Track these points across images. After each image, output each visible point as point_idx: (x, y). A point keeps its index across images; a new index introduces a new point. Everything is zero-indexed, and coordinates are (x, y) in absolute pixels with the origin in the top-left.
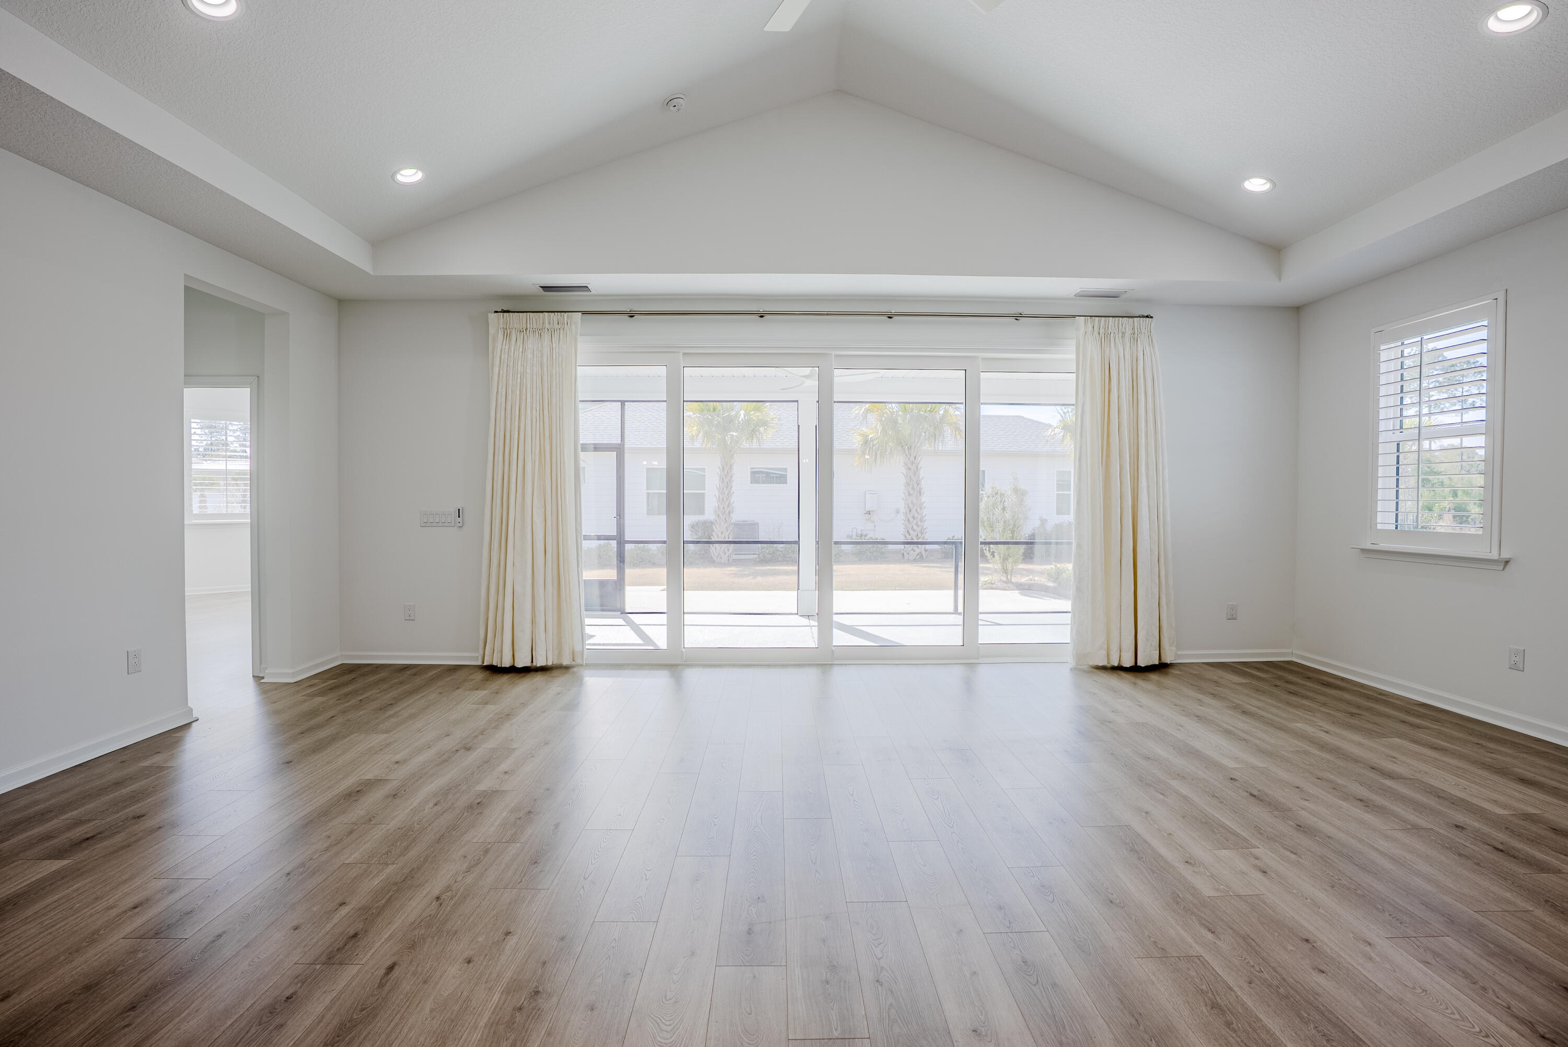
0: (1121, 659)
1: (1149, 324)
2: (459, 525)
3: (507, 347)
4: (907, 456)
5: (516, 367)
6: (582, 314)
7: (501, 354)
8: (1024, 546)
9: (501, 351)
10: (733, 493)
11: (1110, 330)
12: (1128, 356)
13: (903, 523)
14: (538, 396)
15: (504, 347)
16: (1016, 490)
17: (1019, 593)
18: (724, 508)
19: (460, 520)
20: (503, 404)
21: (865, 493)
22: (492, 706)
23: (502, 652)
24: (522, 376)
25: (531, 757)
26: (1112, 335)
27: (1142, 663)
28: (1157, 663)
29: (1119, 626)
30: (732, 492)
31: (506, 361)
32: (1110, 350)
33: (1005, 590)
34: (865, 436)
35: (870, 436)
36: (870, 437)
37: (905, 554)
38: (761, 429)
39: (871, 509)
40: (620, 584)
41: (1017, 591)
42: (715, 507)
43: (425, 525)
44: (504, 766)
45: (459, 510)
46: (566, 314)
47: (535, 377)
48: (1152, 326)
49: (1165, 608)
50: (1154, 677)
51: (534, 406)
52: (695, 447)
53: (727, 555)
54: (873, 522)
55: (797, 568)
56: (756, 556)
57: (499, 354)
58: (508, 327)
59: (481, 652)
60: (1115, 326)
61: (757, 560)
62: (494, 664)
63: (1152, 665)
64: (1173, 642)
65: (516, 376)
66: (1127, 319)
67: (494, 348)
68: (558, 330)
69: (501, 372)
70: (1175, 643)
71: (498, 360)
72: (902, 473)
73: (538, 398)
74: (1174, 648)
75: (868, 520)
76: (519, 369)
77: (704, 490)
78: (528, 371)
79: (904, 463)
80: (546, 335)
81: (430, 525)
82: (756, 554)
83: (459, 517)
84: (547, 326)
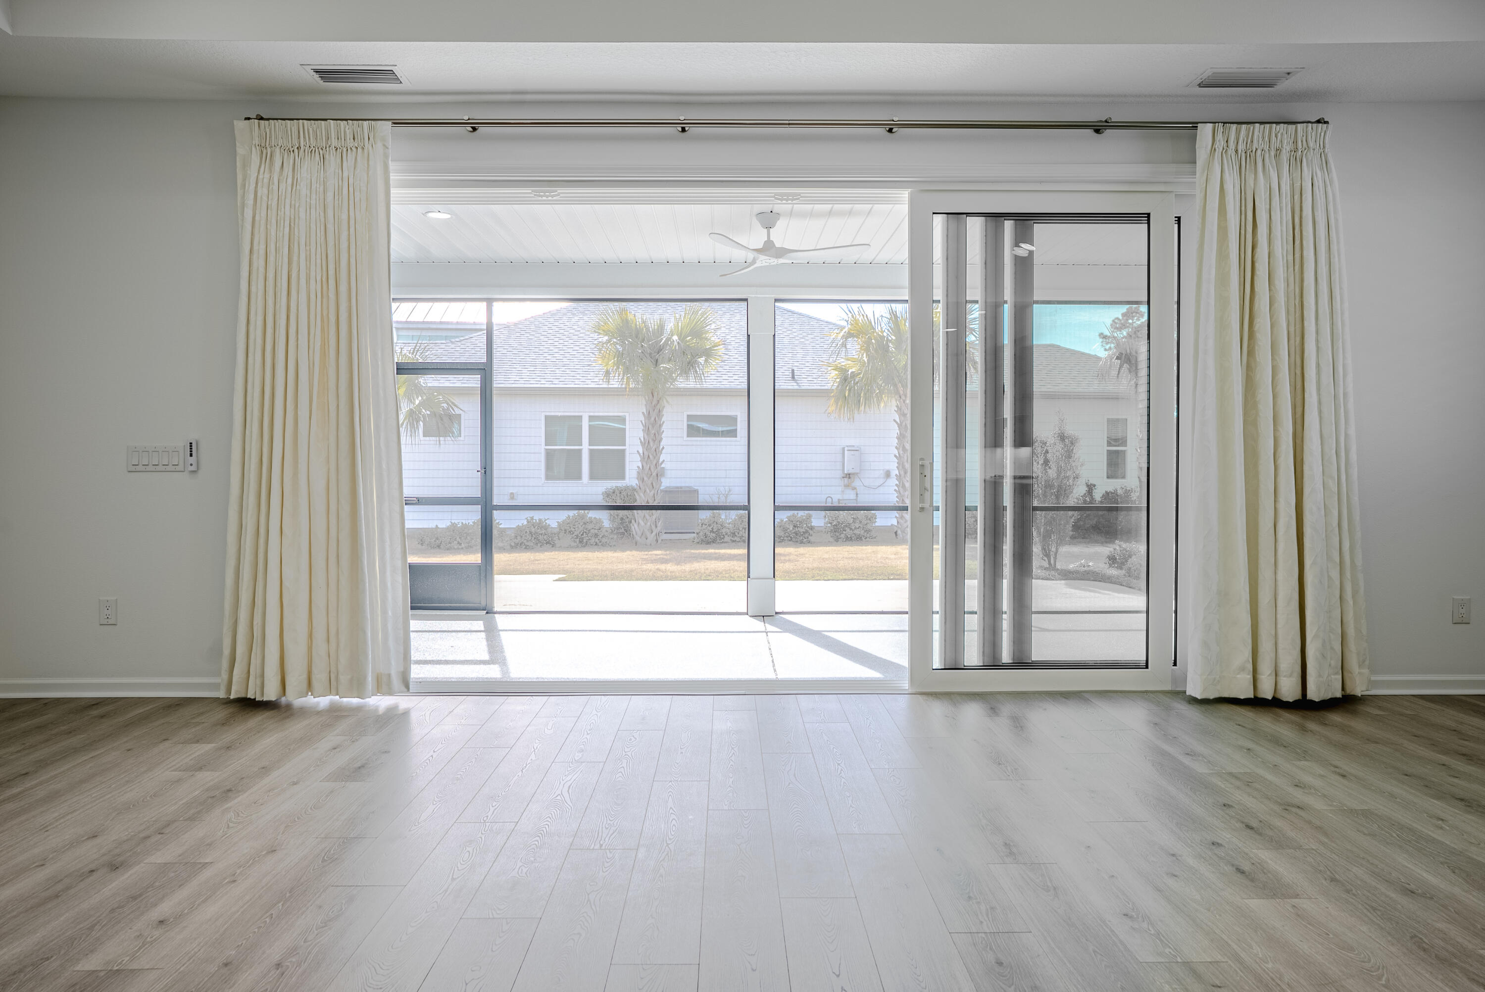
0: (1278, 687)
1: (1323, 134)
2: (193, 468)
3: (267, 176)
4: (900, 397)
5: (283, 209)
6: (395, 123)
7: (256, 187)
8: (1076, 513)
9: (257, 184)
10: (663, 448)
11: (1255, 145)
12: (1286, 188)
13: (895, 490)
14: (318, 256)
15: (261, 177)
16: (1062, 437)
17: (1066, 584)
18: (650, 469)
19: (192, 460)
20: (262, 270)
21: (843, 449)
22: (209, 773)
23: (262, 676)
24: (292, 224)
25: (229, 882)
26: (1259, 152)
27: (1313, 694)
28: (1339, 694)
29: (1273, 633)
30: (661, 447)
31: (265, 198)
32: (1255, 179)
33: (1047, 579)
34: (843, 371)
35: (850, 371)
36: (849, 373)
37: (899, 532)
38: (702, 360)
39: (851, 471)
40: (485, 570)
41: (1063, 582)
42: (638, 467)
43: (134, 469)
44: (165, 909)
45: (191, 443)
46: (366, 123)
47: (313, 226)
48: (1327, 138)
49: (1351, 602)
50: (1336, 717)
51: (313, 274)
52: (611, 386)
53: (654, 533)
54: (855, 489)
55: (746, 551)
56: (695, 535)
57: (253, 186)
58: (267, 145)
59: (225, 676)
60: (1263, 138)
61: (696, 541)
62: (250, 695)
63: (1331, 699)
64: (1364, 661)
65: (282, 224)
66: (1286, 125)
67: (244, 180)
68: (354, 149)
69: (257, 218)
70: (1367, 663)
71: (252, 196)
72: (895, 421)
73: (319, 261)
74: (1366, 671)
75: (848, 486)
76: (288, 213)
77: (625, 446)
78: (302, 215)
79: (897, 406)
80: (332, 158)
81: (143, 468)
82: (694, 533)
83: (191, 455)
84: (334, 142)
